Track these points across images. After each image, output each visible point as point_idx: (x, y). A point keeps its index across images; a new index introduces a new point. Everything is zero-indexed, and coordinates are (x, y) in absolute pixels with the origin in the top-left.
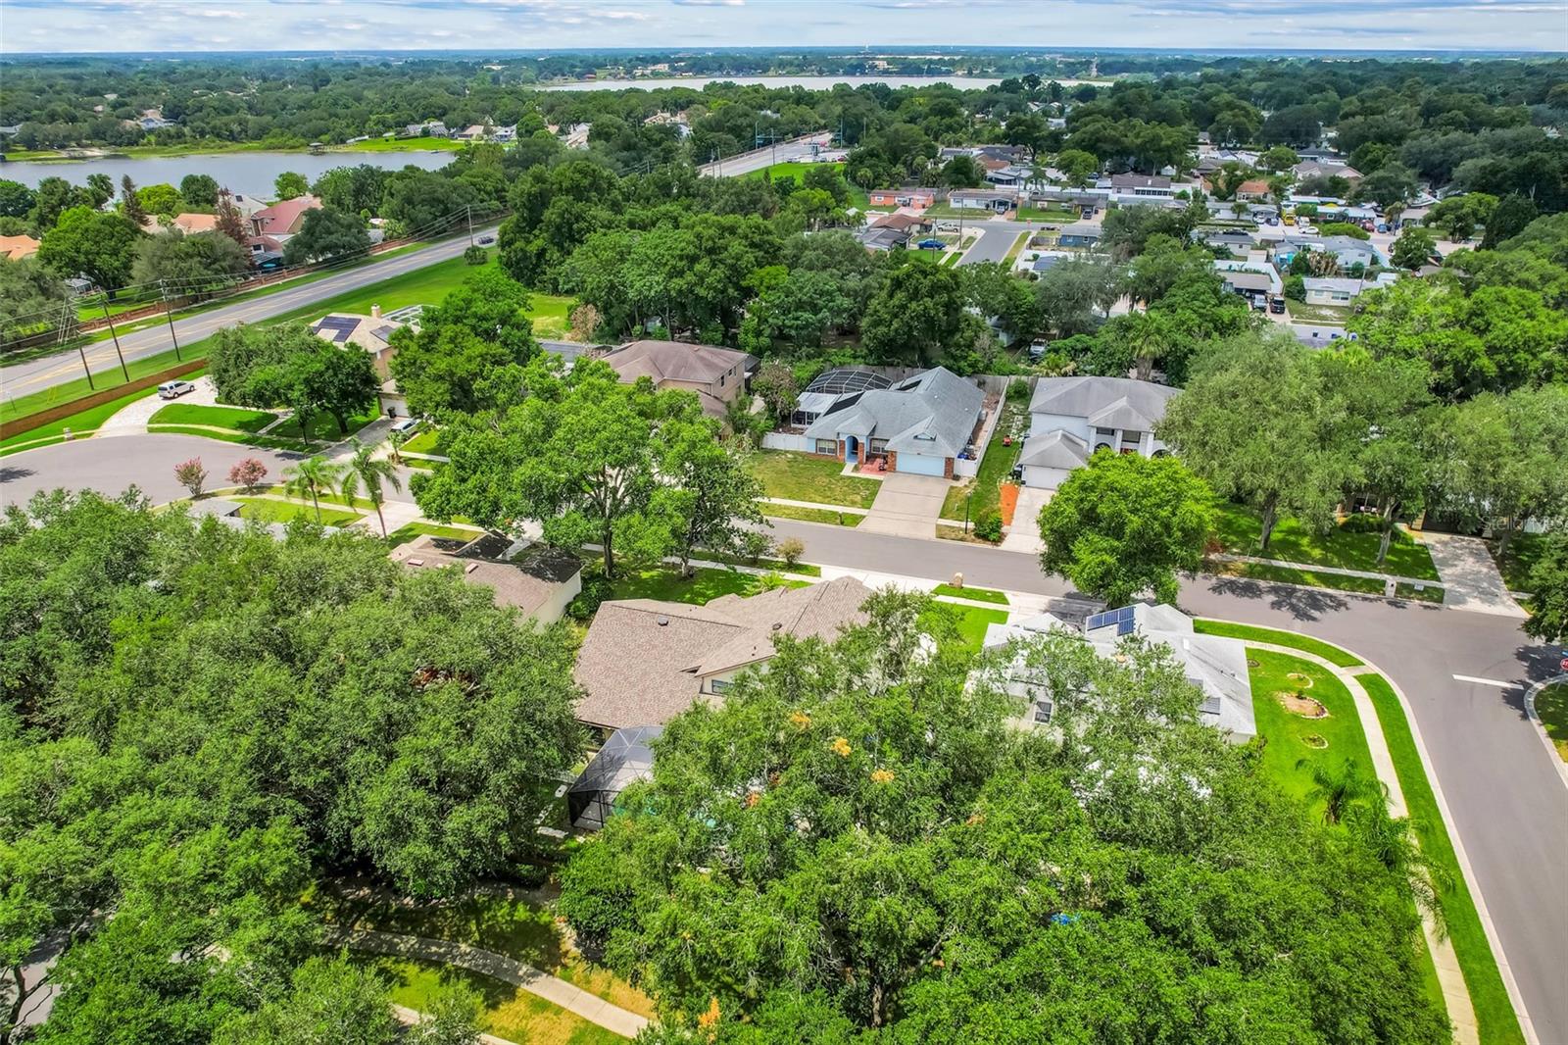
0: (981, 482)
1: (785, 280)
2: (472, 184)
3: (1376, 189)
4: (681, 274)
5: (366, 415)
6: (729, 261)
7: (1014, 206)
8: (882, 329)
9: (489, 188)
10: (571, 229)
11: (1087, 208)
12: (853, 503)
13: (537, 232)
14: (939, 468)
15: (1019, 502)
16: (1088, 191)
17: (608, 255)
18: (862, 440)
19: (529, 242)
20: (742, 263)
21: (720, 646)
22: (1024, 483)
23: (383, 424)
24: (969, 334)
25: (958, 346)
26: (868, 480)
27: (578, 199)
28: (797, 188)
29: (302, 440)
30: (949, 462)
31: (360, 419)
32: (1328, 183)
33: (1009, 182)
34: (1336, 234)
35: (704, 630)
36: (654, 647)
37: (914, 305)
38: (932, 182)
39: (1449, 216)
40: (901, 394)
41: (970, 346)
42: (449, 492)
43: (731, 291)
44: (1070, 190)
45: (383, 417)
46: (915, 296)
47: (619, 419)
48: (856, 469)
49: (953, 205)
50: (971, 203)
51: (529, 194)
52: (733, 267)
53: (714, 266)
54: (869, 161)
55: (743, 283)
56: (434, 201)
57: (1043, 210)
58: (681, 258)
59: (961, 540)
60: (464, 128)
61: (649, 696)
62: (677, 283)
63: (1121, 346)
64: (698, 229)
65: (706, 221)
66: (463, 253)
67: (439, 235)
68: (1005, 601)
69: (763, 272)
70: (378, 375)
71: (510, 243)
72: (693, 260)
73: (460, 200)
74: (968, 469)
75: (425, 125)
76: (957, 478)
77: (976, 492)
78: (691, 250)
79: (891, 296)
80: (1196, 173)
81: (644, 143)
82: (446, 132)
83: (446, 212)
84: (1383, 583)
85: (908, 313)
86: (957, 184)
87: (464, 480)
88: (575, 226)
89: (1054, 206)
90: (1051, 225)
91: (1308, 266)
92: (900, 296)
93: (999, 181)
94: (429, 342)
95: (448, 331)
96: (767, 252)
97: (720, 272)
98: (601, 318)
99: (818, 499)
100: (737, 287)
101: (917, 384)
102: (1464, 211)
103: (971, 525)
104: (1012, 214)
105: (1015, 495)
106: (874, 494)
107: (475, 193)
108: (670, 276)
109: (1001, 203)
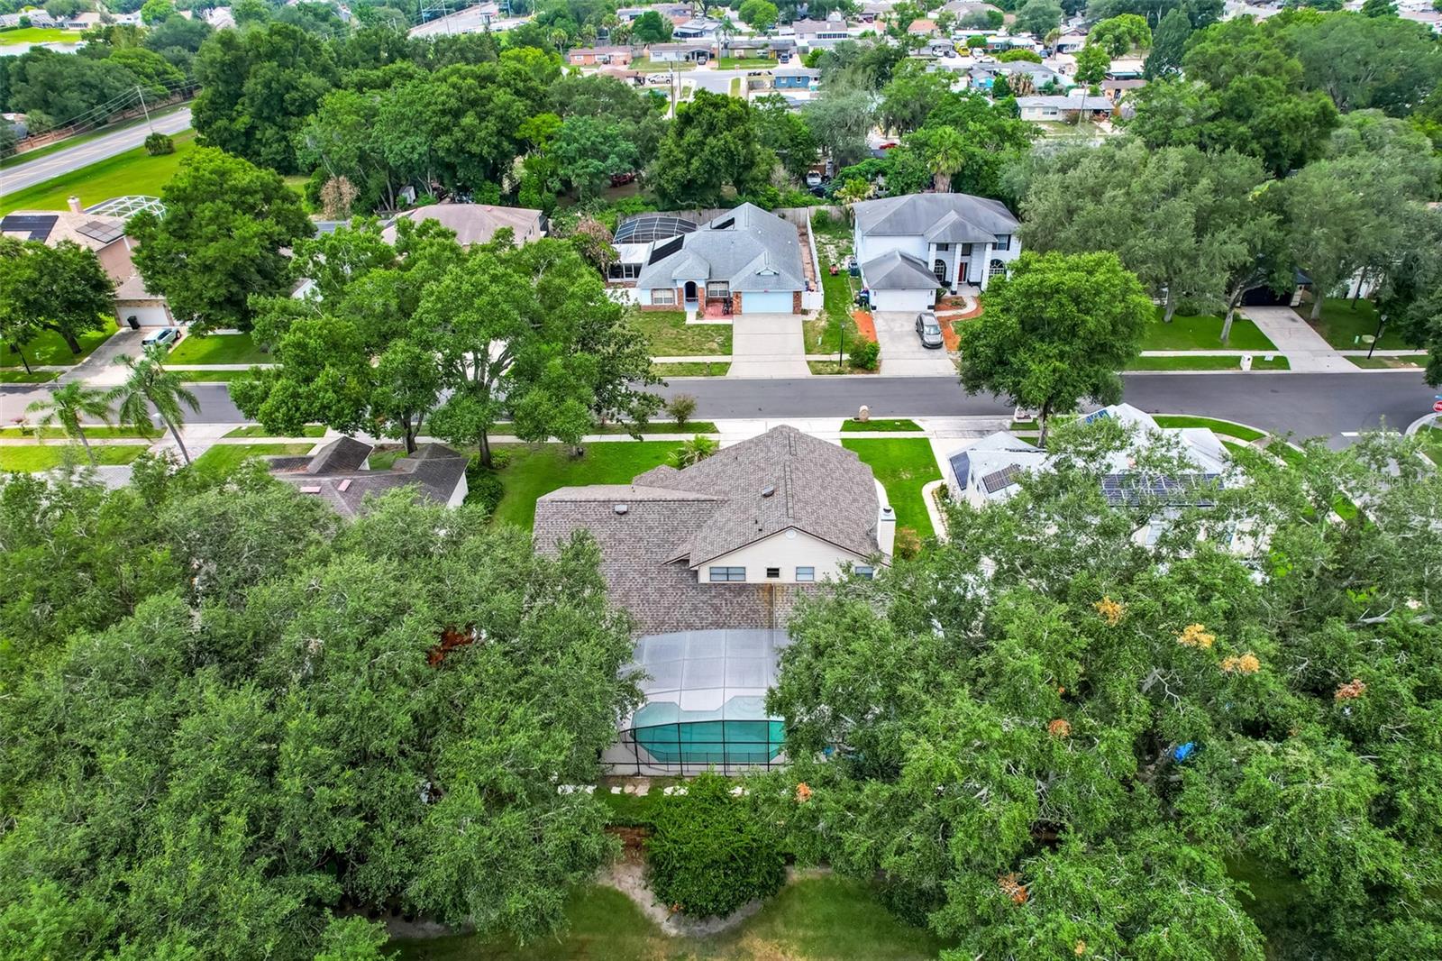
0: (830, 313)
1: (563, 125)
2: (126, 66)
3: (1032, 19)
4: (447, 130)
5: (99, 330)
6: (497, 112)
7: (712, 56)
8: (680, 170)
9: (149, 70)
10: (282, 100)
11: (782, 53)
12: (712, 352)
13: (239, 108)
14: (786, 303)
15: (877, 328)
16: (774, 38)
17: (350, 119)
18: (700, 285)
19: (232, 120)
20: (512, 113)
21: (699, 526)
22: (874, 308)
23: (124, 337)
24: (764, 167)
25: (755, 180)
26: (717, 326)
27: (284, 65)
28: (504, 48)
29: (22, 369)
30: (797, 295)
31: (93, 334)
32: (986, 17)
33: (695, 35)
34: (1015, 59)
35: (674, 512)
36: (621, 541)
37: (711, 140)
38: (621, 39)
39: (1108, 37)
40: (720, 233)
41: (767, 179)
42: (295, 395)
43: (505, 144)
44: (756, 39)
45: (123, 330)
46: (711, 129)
47: (494, 279)
48: (699, 315)
49: (653, 59)
50: (671, 56)
51: (223, 64)
52: (501, 118)
53: (482, 119)
54: (559, 21)
55: (517, 135)
56: (85, 86)
57: (741, 58)
58: (443, 113)
59: (839, 373)
60: (73, 16)
61: (634, 601)
62: (444, 141)
63: (918, 164)
64: (454, 79)
65: (458, 71)
66: (142, 142)
67: (99, 127)
68: (917, 428)
69: (537, 120)
70: (110, 277)
71: (208, 123)
72: (457, 114)
73: (118, 84)
74: (814, 301)
75: (23, 13)
76: (805, 312)
77: (831, 325)
78: (453, 103)
79: (681, 134)
80: (861, 18)
81: (310, 17)
82: (52, 21)
83: (103, 98)
84: (1239, 359)
85: (707, 149)
86: (649, 40)
87: (308, 380)
88: (287, 96)
89: (751, 54)
90: (758, 71)
91: (1008, 88)
92: (693, 134)
93: (685, 35)
94: (181, 228)
95: (206, 210)
96: (534, 100)
97: (492, 124)
98: (356, 191)
99: (673, 352)
100: (513, 141)
101: (731, 222)
102: (1122, 29)
103: (846, 357)
104: (714, 64)
105: (870, 321)
106: (730, 339)
107: (134, 76)
108: (435, 134)
109: (699, 54)
